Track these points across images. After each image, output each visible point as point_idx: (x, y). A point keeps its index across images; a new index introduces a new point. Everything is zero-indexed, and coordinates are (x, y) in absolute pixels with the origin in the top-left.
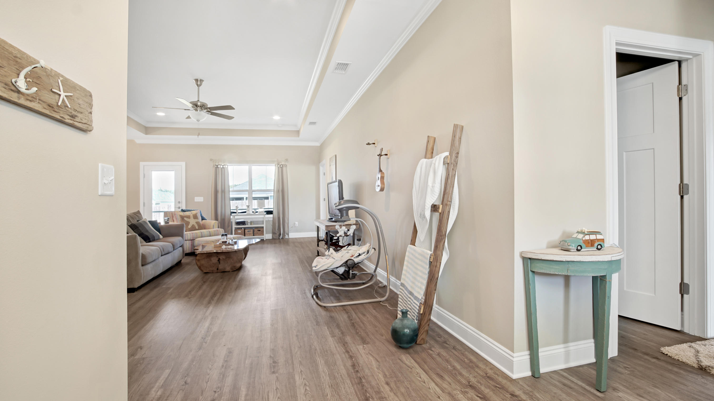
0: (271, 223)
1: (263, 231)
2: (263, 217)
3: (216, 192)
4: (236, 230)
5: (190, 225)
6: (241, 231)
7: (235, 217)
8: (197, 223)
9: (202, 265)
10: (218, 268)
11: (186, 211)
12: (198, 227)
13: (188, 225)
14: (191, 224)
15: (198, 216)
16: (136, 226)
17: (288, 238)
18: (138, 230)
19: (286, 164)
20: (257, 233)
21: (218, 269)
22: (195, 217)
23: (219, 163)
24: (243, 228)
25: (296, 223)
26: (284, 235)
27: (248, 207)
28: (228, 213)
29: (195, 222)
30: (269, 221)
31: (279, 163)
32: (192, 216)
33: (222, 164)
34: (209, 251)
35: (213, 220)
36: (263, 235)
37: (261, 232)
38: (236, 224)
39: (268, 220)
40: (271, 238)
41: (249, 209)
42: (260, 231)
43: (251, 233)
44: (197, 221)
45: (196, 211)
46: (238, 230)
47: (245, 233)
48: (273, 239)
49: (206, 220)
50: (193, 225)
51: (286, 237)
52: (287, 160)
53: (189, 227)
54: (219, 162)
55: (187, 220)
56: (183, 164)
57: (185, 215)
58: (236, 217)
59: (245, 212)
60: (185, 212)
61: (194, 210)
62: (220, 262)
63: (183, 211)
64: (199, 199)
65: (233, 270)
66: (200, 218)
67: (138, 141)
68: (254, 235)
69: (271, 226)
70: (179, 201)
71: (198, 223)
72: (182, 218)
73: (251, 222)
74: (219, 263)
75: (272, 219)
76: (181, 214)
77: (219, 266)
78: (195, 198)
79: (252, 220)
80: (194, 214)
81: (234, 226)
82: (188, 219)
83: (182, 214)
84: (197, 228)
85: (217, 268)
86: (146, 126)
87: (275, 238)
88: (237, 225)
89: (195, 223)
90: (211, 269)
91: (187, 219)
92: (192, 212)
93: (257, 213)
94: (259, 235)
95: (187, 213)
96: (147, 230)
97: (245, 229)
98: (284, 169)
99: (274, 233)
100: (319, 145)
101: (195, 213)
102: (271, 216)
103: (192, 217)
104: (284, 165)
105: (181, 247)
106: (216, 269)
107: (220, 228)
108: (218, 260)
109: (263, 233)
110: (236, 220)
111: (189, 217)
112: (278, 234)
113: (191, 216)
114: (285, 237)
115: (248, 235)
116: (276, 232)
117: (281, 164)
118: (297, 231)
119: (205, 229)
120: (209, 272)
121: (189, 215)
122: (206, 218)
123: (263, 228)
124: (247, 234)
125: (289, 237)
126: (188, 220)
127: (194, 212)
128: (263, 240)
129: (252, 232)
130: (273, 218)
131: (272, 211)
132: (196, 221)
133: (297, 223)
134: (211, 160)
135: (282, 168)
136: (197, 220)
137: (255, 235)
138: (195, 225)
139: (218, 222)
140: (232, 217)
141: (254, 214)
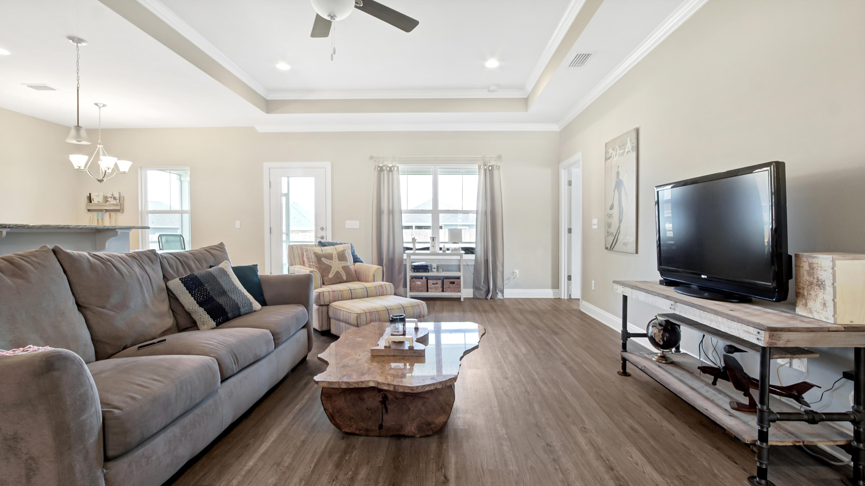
0: (472, 269)
1: (460, 284)
2: (459, 259)
3: (379, 213)
4: (412, 280)
5: (331, 273)
6: (422, 283)
7: (410, 257)
8: (344, 268)
9: (338, 412)
10: (384, 424)
11: (327, 244)
12: (346, 276)
13: (329, 273)
14: (334, 270)
15: (347, 255)
16: (199, 279)
17: (502, 298)
18: (201, 291)
19: (499, 164)
20: (449, 287)
21: (381, 427)
22: (342, 257)
23: (384, 163)
24: (424, 278)
25: (515, 271)
26: (495, 293)
27: (433, 240)
28: (398, 250)
29: (341, 267)
30: (468, 265)
31: (486, 163)
32: (336, 255)
33: (389, 165)
34: (354, 383)
35: (374, 265)
36: (460, 292)
37: (456, 286)
38: (413, 270)
39: (466, 264)
40: (472, 296)
41: (435, 243)
42: (453, 283)
43: (438, 287)
44: (345, 265)
45: (344, 245)
46: (415, 280)
47: (429, 286)
48: (475, 298)
49: (362, 262)
50: (338, 272)
51: (500, 296)
52: (499, 157)
53: (331, 276)
54: (384, 161)
55: (326, 262)
56: (328, 165)
57: (324, 252)
58: (412, 257)
59: (428, 249)
60: (325, 246)
61: (341, 244)
62: (388, 406)
63: (322, 244)
64: (352, 224)
65: (424, 435)
66: (351, 259)
67: (260, 129)
68: (443, 291)
69: (472, 276)
70: (323, 226)
71: (346, 269)
72: (318, 257)
73: (438, 267)
74: (384, 411)
75: (473, 263)
76: (316, 252)
77: (386, 417)
78: (347, 222)
79: (439, 264)
80: (339, 252)
81: (410, 273)
82: (329, 261)
83: (319, 250)
84: (345, 278)
85: (380, 423)
86: (268, 99)
87: (478, 296)
88: (414, 272)
89: (341, 269)
90: (362, 425)
91: (327, 260)
92: (336, 246)
93: (447, 252)
94: (451, 291)
95: (328, 250)
96: (224, 291)
97: (427, 278)
98: (496, 172)
99: (476, 288)
100: (559, 130)
101: (342, 249)
102: (472, 257)
103: (337, 257)
104: (495, 167)
105: (303, 327)
106: (378, 426)
107: (386, 281)
108: (380, 401)
109: (460, 287)
110: (412, 262)
111: (330, 257)
112: (484, 290)
113: (334, 255)
114: (497, 297)
115: (433, 289)
116: (481, 287)
117: (489, 165)
118: (516, 286)
119: (359, 280)
120: (357, 432)
121: (330, 253)
122: (361, 259)
123: (459, 278)
124: (431, 288)
125: (503, 296)
126: (328, 263)
127: (340, 248)
128: (460, 299)
129: (439, 285)
130: (476, 260)
131: (472, 249)
132: (343, 265)
133: (517, 271)
134: (371, 158)
135: (491, 171)
136: (345, 262)
137: (445, 292)
138: (341, 273)
139: (382, 269)
140: (405, 256)
141: (444, 253)
